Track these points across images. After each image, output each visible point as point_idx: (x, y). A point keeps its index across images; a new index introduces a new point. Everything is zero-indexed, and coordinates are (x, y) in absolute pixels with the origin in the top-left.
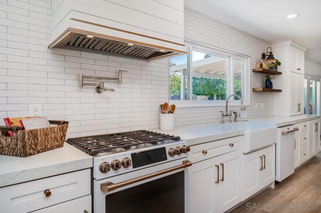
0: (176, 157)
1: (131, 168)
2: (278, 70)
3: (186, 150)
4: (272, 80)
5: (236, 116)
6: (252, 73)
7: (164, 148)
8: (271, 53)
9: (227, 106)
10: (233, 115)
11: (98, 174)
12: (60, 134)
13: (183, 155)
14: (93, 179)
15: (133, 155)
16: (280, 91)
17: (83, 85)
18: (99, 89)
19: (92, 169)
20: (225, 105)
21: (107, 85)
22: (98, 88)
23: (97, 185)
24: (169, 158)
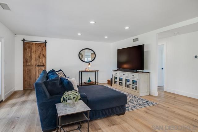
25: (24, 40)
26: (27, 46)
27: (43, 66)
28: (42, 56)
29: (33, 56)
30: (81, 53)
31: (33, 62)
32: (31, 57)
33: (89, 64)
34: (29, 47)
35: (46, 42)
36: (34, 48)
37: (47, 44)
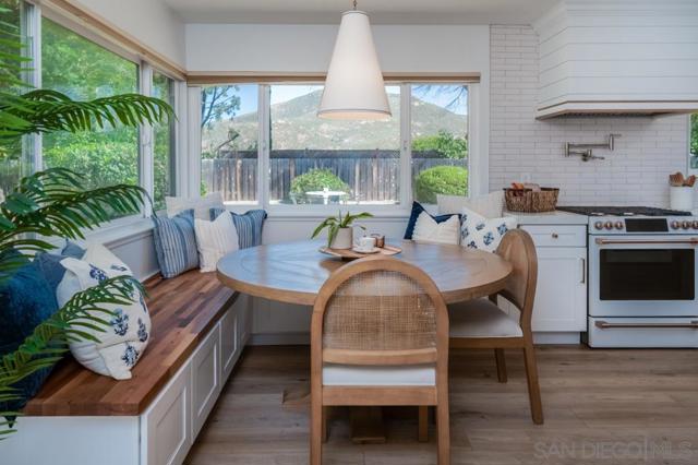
0: (682, 231)
1: (624, 231)
7: (665, 220)
11: (592, 230)
12: (552, 199)
13: (691, 231)
14: (588, 234)
15: (626, 220)
17: (569, 153)
18: (585, 157)
19: (587, 226)
21: (596, 152)
22: (585, 155)
23: (592, 239)
24: (671, 231)
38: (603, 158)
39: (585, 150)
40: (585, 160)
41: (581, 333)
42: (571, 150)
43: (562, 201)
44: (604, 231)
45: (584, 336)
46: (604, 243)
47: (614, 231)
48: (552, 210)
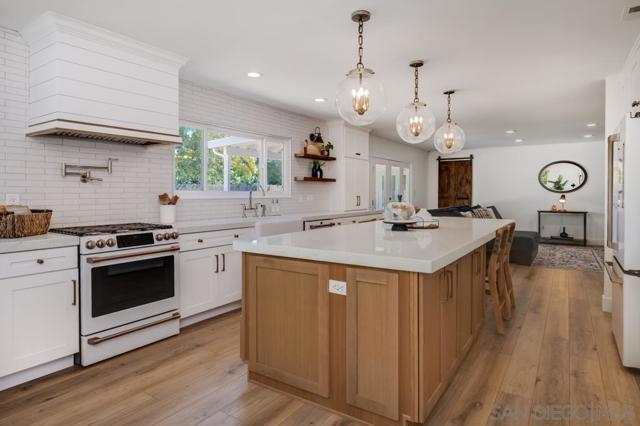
0: (164, 241)
1: (115, 247)
2: (331, 156)
3: (174, 236)
4: (322, 168)
5: (264, 210)
6: (294, 158)
7: (151, 234)
8: (319, 134)
9: (251, 198)
10: (260, 210)
11: (84, 250)
12: (44, 222)
13: (171, 241)
14: (79, 255)
15: (118, 237)
16: (334, 180)
17: (66, 174)
18: (84, 179)
19: (79, 246)
20: (248, 197)
21: (94, 174)
22: (84, 177)
23: (83, 259)
24: (156, 242)
25: (439, 159)
26: (445, 166)
27: (467, 198)
28: (464, 181)
29: (452, 183)
30: (547, 169)
31: (452, 192)
32: (449, 183)
33: (563, 197)
34: (447, 169)
35: (472, 157)
36: (453, 169)
37: (474, 161)
38: (100, 180)
39: (83, 172)
40: (84, 181)
41: (75, 355)
42: (68, 171)
43: (55, 223)
44: (97, 250)
45: (77, 357)
46: (95, 262)
47: (107, 248)
48: (43, 233)
